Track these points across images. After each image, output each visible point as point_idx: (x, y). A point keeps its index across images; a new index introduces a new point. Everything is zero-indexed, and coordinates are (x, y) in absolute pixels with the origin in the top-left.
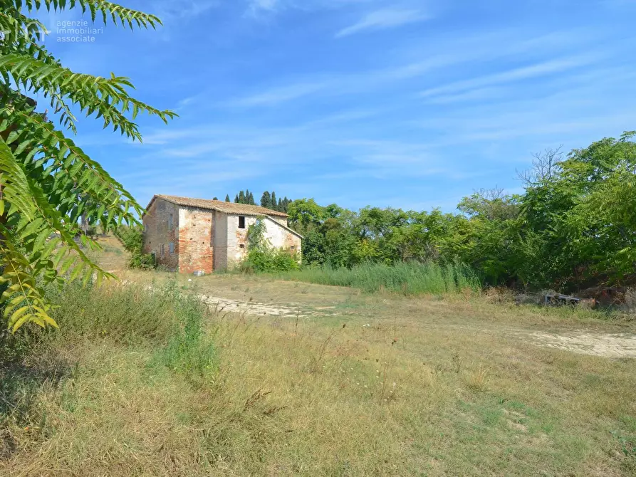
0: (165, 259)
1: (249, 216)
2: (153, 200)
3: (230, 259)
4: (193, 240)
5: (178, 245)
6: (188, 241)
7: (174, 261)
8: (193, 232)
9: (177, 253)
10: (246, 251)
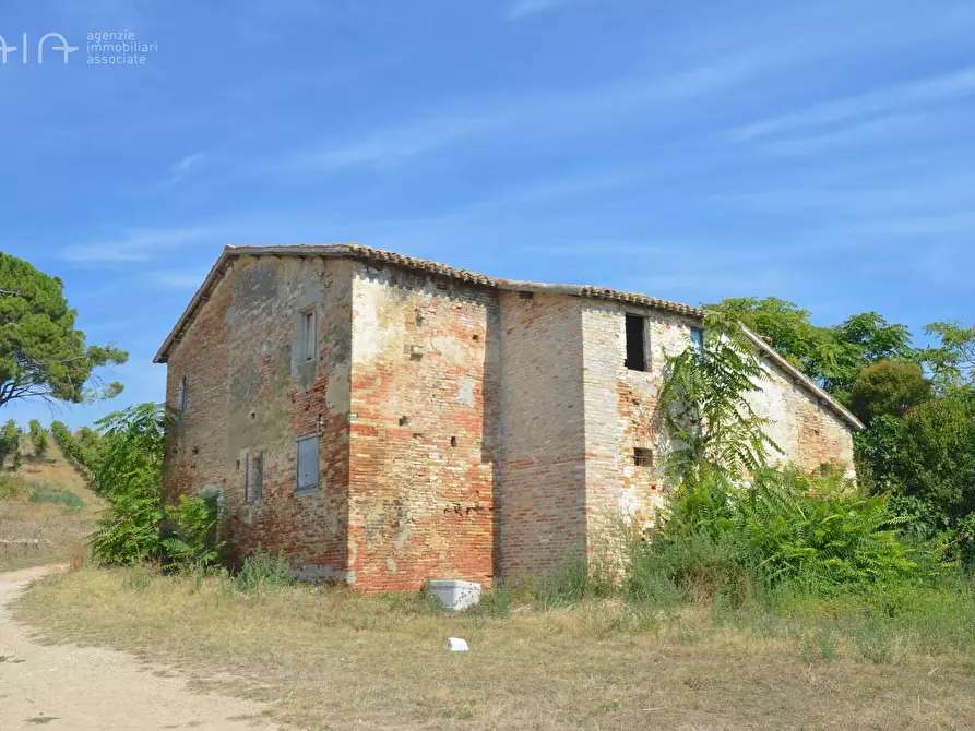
0: (268, 520)
1: (666, 312)
2: (219, 272)
3: (595, 522)
4: (413, 425)
5: (346, 446)
6: (387, 432)
7: (320, 531)
8: (412, 386)
9: (338, 491)
10: (660, 483)
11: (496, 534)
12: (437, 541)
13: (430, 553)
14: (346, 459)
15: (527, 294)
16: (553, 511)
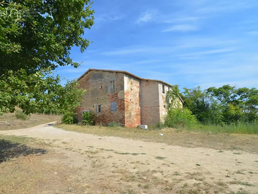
0: (103, 116)
1: (166, 84)
3: (161, 116)
4: (132, 101)
5: (124, 104)
6: (129, 102)
7: (117, 117)
8: (131, 94)
9: (122, 111)
10: (166, 110)
11: (141, 118)
12: (135, 119)
13: (134, 121)
14: (124, 106)
15: (147, 81)
16: (153, 114)
